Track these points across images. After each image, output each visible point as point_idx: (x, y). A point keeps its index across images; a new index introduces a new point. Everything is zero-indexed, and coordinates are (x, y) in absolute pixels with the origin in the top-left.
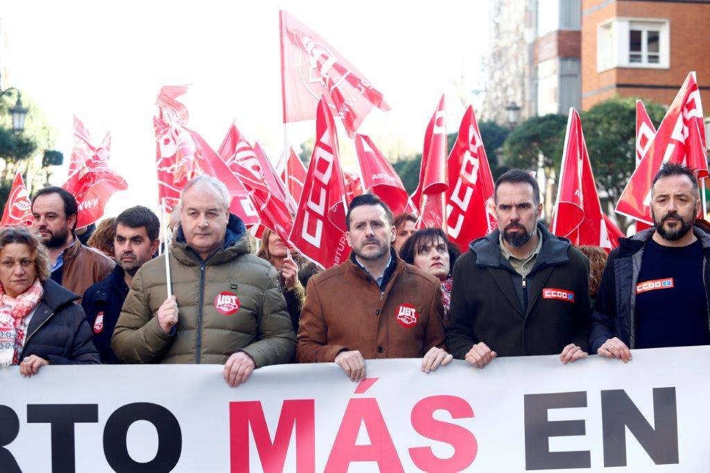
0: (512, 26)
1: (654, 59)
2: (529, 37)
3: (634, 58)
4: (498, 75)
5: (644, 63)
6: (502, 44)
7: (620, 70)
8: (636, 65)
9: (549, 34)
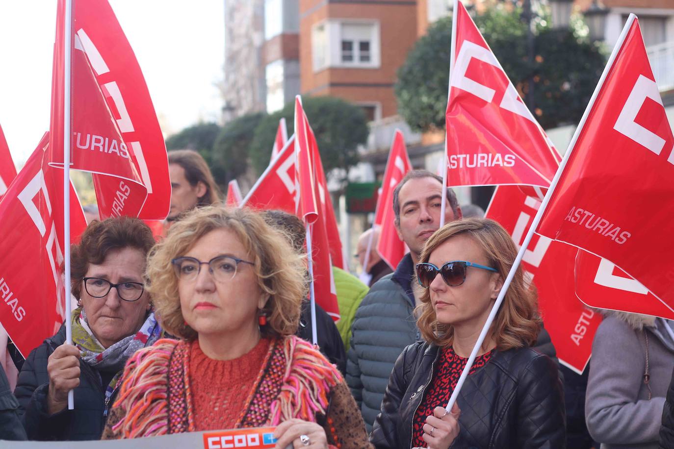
0: (243, 30)
1: (365, 58)
2: (257, 40)
3: (348, 58)
4: (232, 77)
5: (356, 63)
6: (236, 47)
7: (333, 70)
8: (348, 64)
9: (274, 38)
